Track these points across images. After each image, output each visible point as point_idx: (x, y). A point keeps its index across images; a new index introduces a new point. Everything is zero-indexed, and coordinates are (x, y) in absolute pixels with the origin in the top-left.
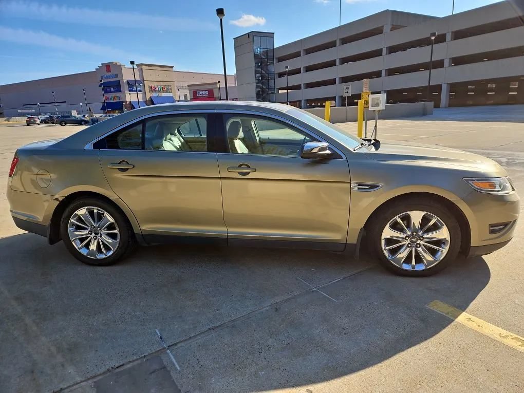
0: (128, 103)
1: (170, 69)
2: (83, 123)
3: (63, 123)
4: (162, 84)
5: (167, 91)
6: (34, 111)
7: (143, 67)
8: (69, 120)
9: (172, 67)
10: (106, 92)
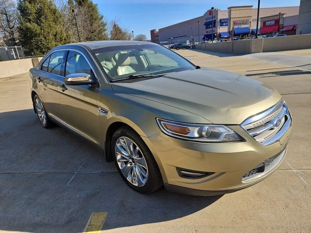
0: (218, 34)
1: (250, 8)
2: (188, 48)
3: (178, 48)
4: (242, 19)
5: (246, 24)
6: (167, 42)
7: (232, 9)
8: (181, 46)
9: (252, 6)
10: (207, 28)
